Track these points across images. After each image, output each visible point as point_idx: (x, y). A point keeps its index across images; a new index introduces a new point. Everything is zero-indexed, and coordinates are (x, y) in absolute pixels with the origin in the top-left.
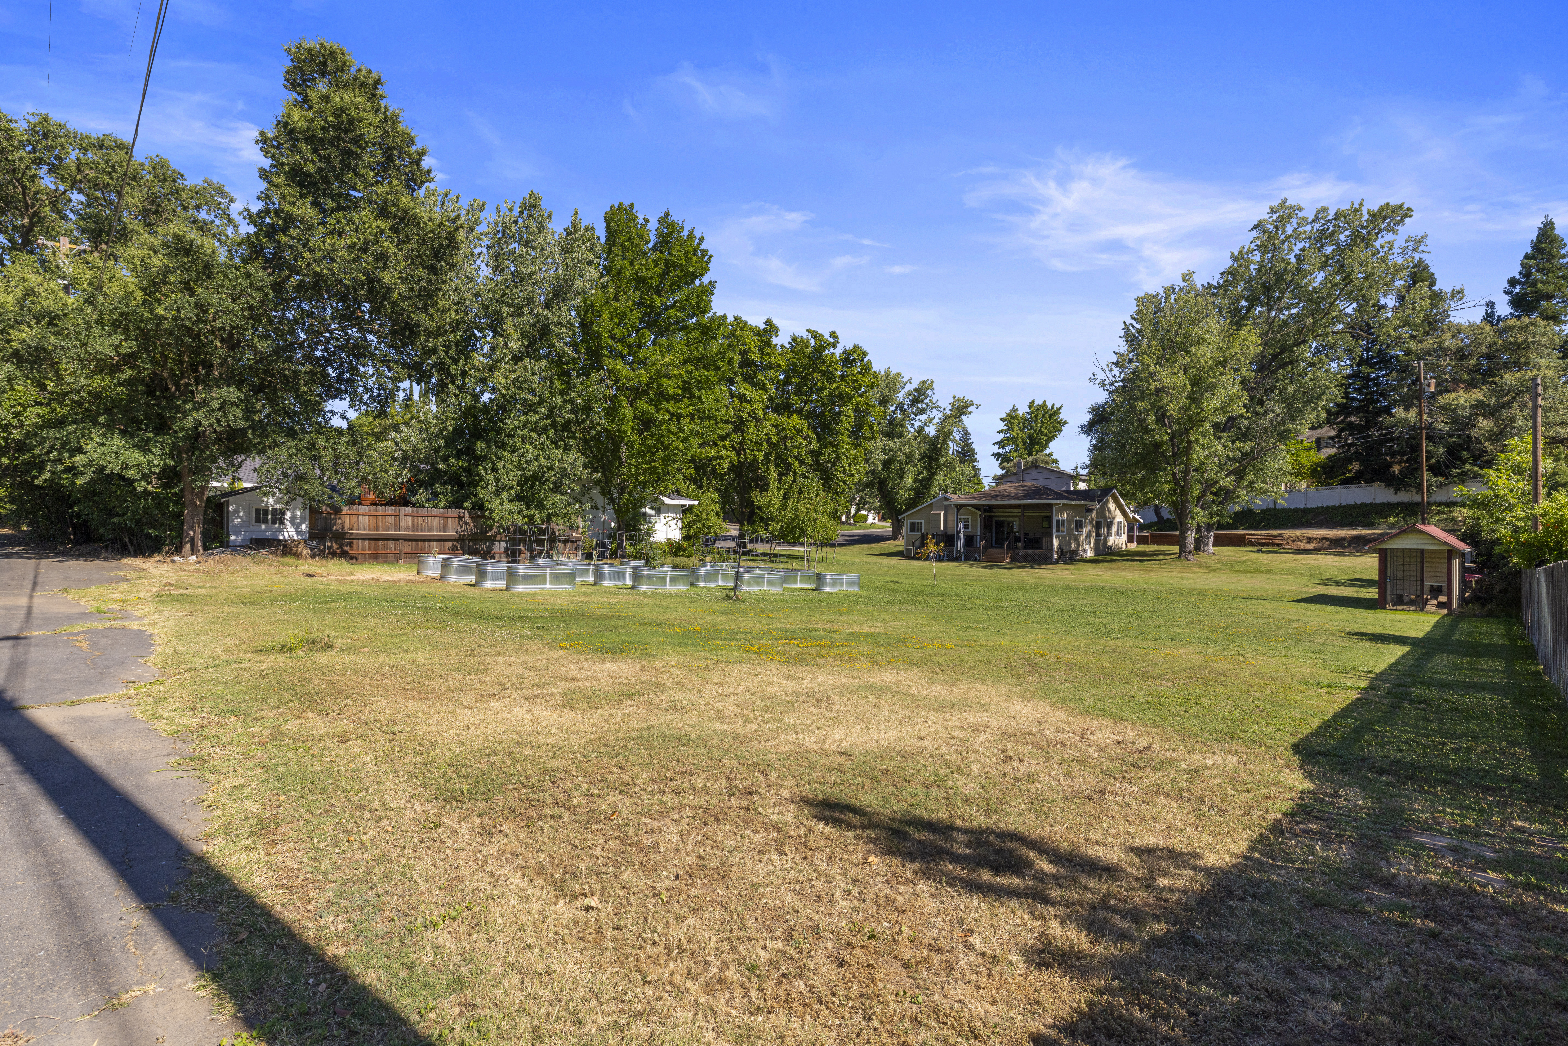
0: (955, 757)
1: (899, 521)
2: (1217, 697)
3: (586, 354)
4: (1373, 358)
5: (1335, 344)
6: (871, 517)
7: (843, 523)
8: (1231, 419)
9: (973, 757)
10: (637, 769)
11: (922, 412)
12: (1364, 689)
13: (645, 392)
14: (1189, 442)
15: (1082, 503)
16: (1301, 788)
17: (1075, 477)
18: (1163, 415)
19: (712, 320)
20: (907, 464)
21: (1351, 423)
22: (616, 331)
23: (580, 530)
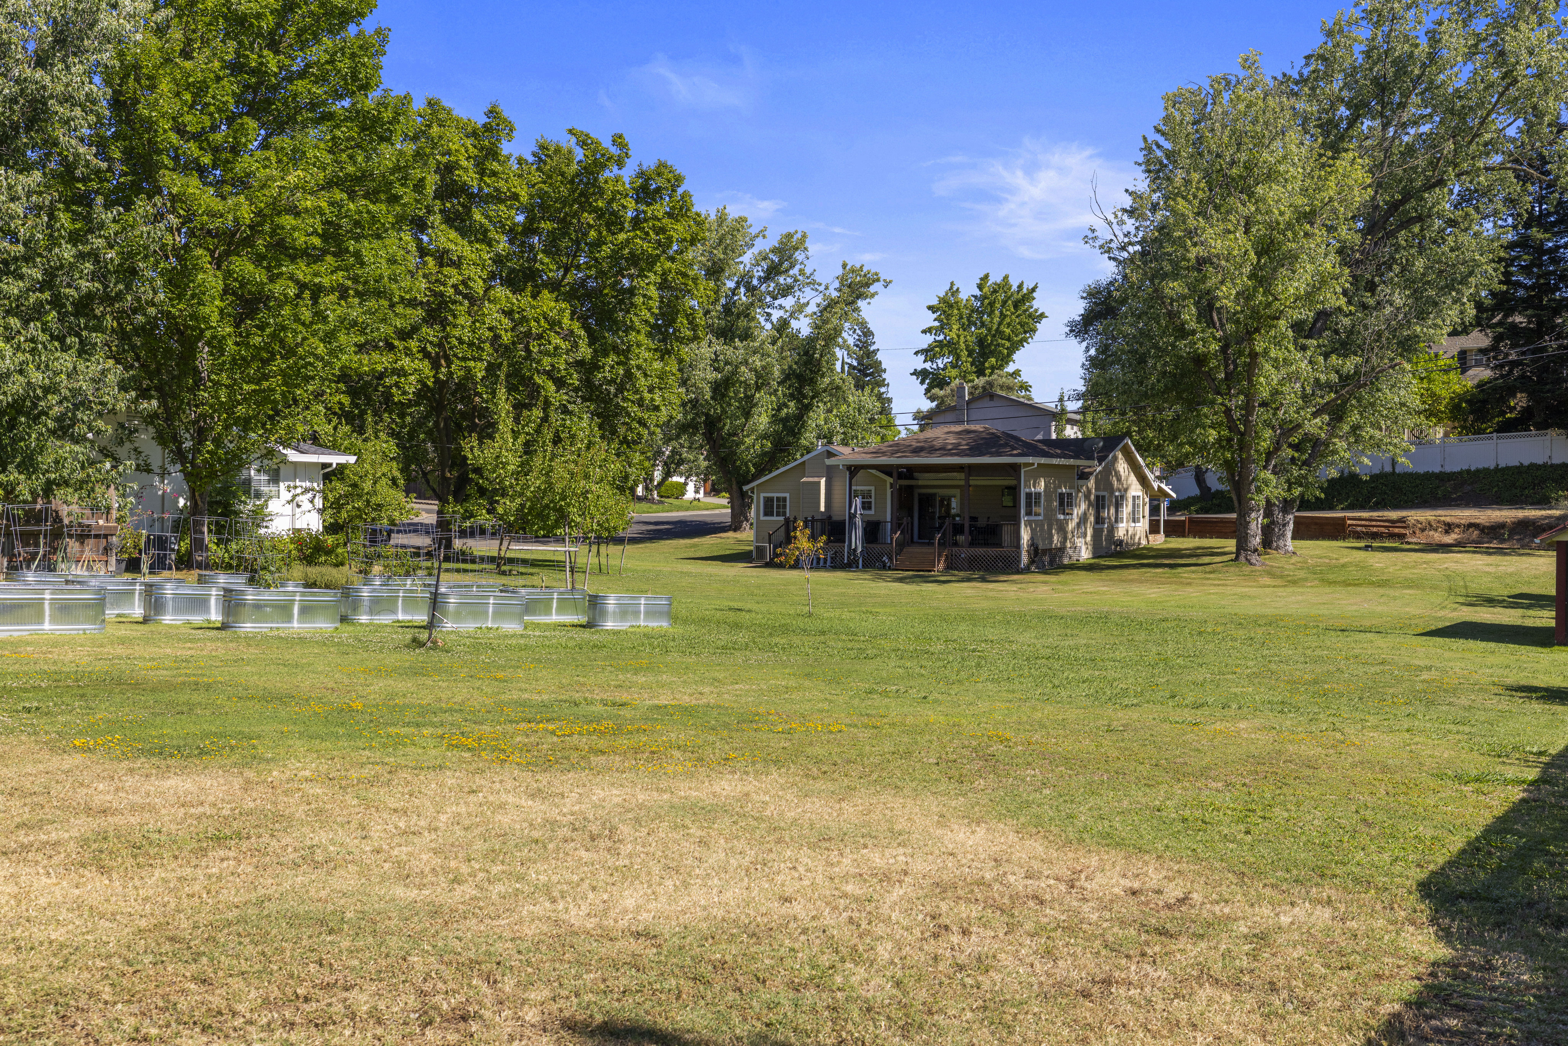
0: (847, 931)
1: (743, 495)
2: (1298, 805)
3: (123, 162)
4: (1549, 214)
5: (1490, 188)
6: (691, 487)
7: (640, 499)
8: (1323, 315)
9: (880, 929)
10: (237, 983)
11: (786, 291)
12: (1532, 783)
13: (248, 242)
14: (1254, 355)
15: (1072, 462)
16: (1432, 957)
17: (1059, 416)
18: (1211, 306)
19: (382, 104)
20: (758, 388)
21: (1514, 325)
22: (188, 118)
23: (114, 514)
